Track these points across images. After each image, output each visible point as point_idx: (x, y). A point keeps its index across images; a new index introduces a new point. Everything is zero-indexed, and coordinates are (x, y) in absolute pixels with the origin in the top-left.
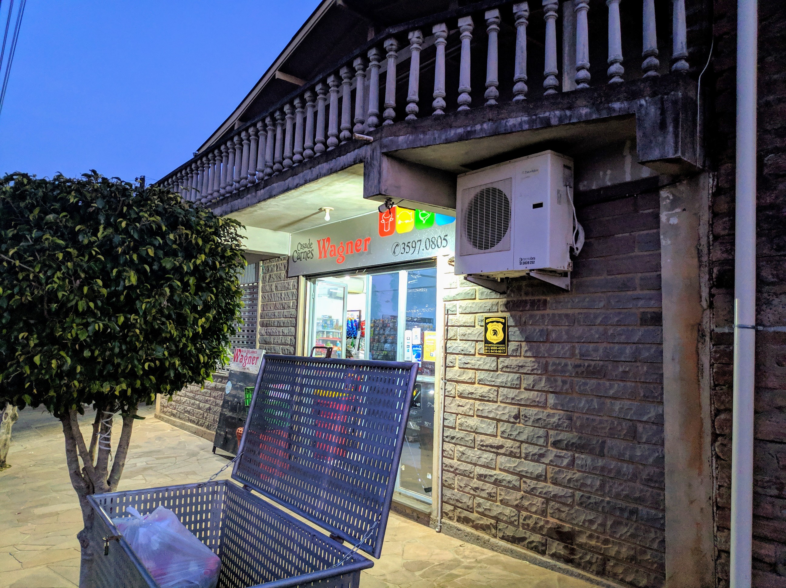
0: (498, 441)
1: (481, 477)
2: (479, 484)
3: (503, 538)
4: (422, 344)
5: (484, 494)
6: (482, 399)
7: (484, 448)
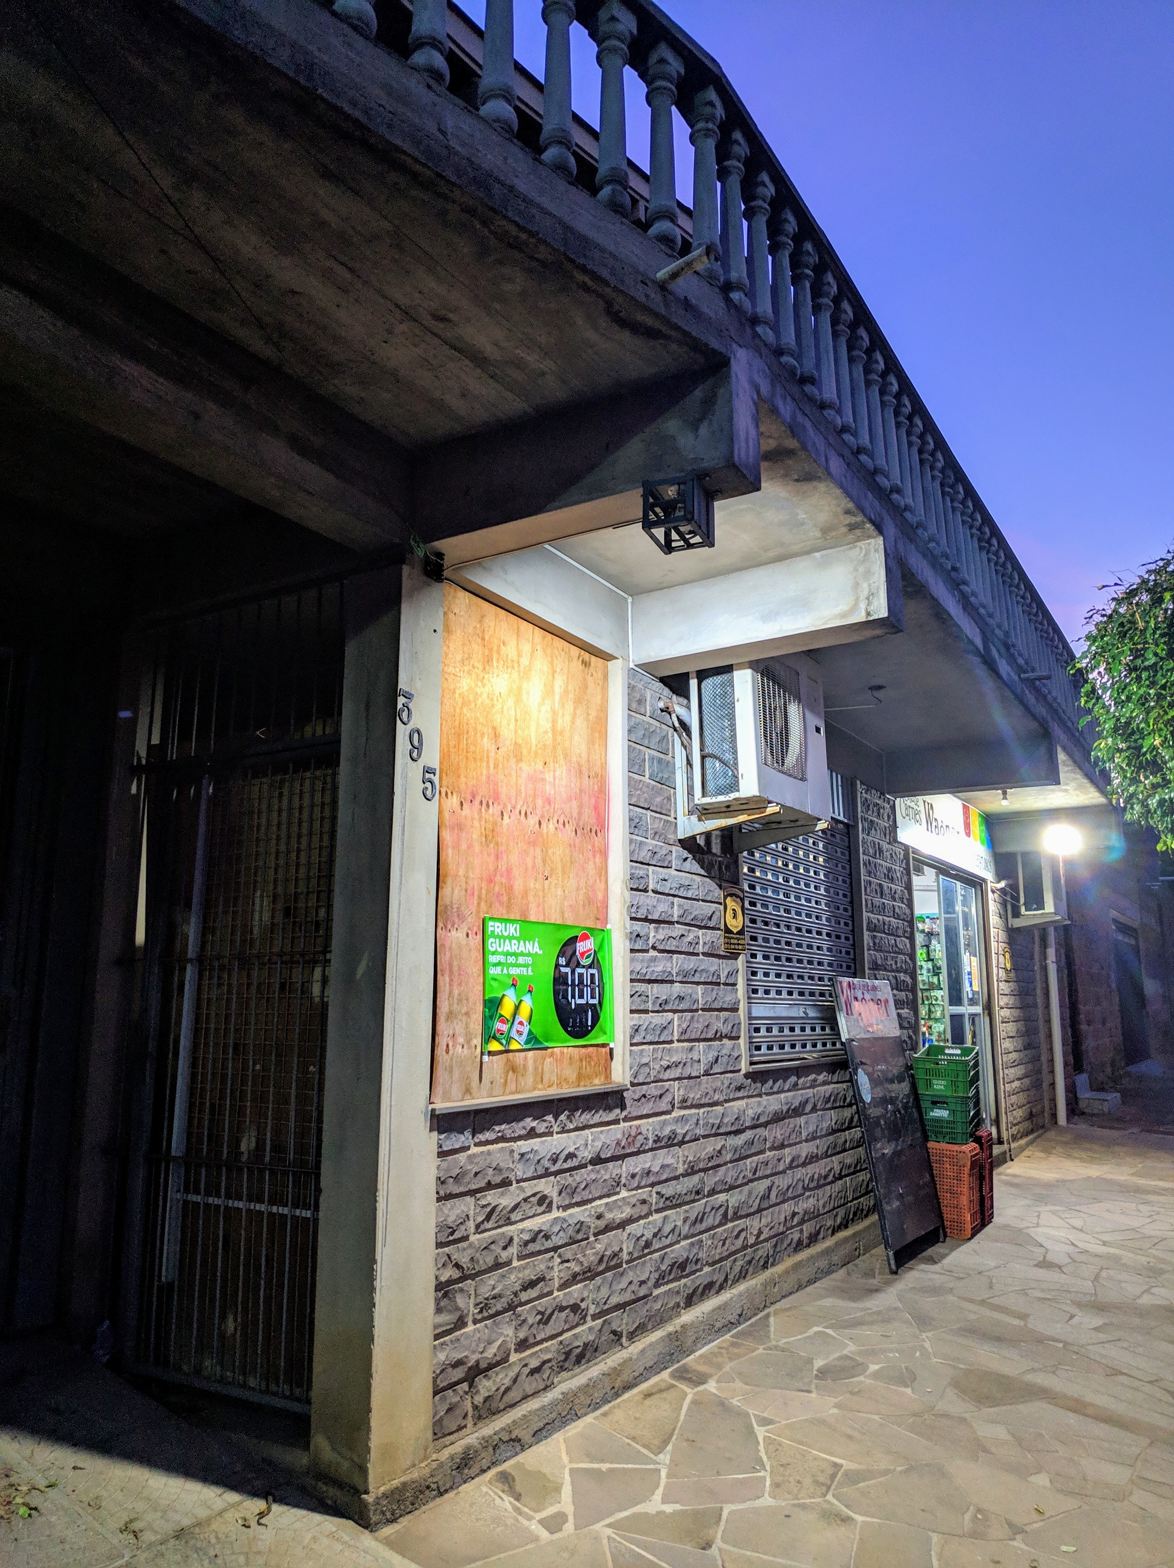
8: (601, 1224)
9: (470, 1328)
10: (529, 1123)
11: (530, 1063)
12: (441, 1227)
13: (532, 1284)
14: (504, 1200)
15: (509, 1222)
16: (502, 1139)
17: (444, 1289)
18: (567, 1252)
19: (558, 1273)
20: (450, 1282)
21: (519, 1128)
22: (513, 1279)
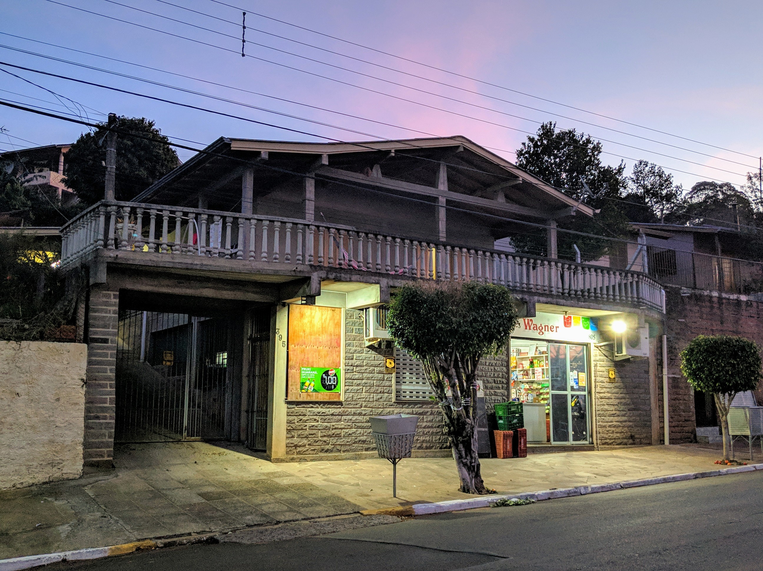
0: (614, 412)
1: (610, 426)
2: (609, 429)
3: (617, 445)
4: (578, 379)
5: (611, 432)
6: (609, 398)
7: (610, 416)
8: (334, 427)
9: (295, 438)
10: (311, 405)
11: (314, 395)
12: (288, 420)
13: (312, 434)
14: (305, 418)
15: (306, 422)
16: (304, 407)
17: (289, 431)
18: (323, 431)
19: (320, 434)
20: (290, 429)
21: (308, 406)
22: (306, 433)
